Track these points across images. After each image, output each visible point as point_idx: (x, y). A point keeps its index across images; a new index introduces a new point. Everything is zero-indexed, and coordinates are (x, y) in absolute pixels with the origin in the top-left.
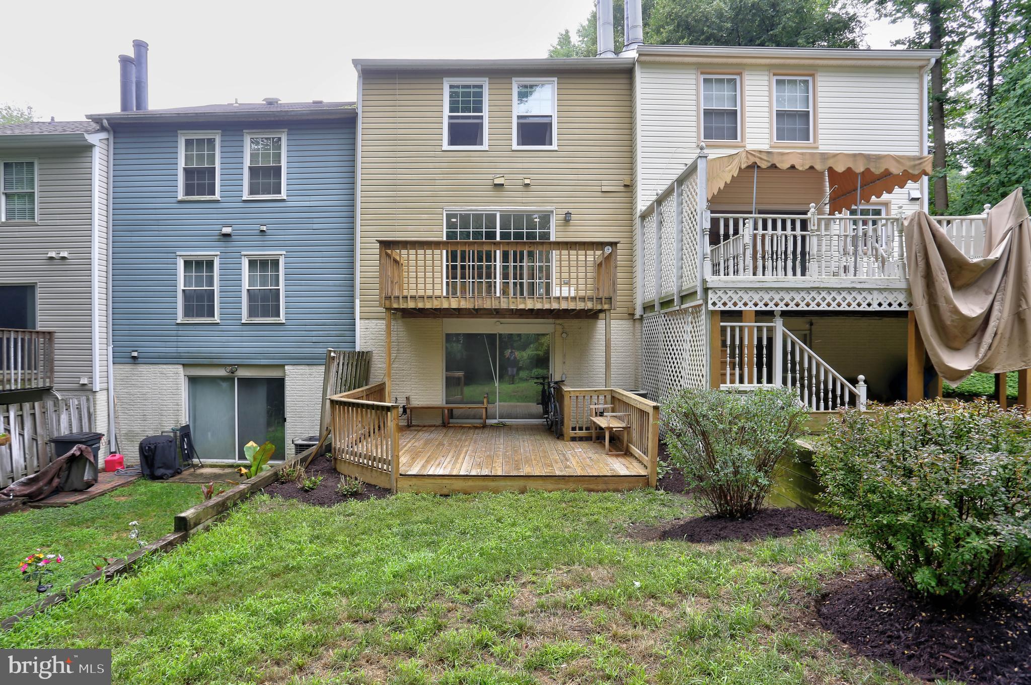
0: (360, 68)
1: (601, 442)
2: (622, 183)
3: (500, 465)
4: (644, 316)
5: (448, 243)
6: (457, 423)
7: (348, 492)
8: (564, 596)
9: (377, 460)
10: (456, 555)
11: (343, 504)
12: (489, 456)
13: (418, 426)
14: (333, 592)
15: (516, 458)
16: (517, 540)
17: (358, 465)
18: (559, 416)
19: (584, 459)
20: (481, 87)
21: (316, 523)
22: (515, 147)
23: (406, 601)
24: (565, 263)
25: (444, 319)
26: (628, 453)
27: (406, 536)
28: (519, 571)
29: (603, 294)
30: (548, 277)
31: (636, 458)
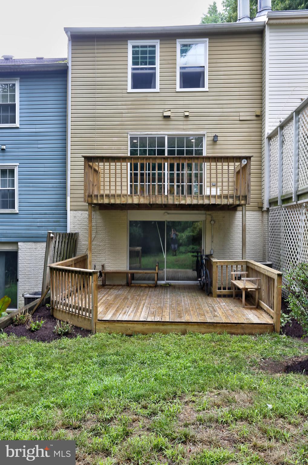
0: (69, 34)
1: (239, 299)
2: (254, 114)
3: (168, 314)
4: (270, 208)
5: (132, 158)
6: (137, 283)
7: (62, 332)
8: (215, 413)
9: (82, 309)
10: (138, 379)
11: (59, 341)
12: (160, 307)
13: (110, 285)
14: (51, 405)
15: (179, 309)
16: (181, 369)
17: (69, 313)
18: (209, 280)
19: (227, 310)
20: (154, 46)
21: (39, 354)
22: (178, 89)
23: (103, 413)
24: (214, 171)
25: (129, 211)
26: (258, 307)
27: (102, 364)
28: (183, 392)
29: (241, 193)
30: (201, 182)
31: (265, 311)
